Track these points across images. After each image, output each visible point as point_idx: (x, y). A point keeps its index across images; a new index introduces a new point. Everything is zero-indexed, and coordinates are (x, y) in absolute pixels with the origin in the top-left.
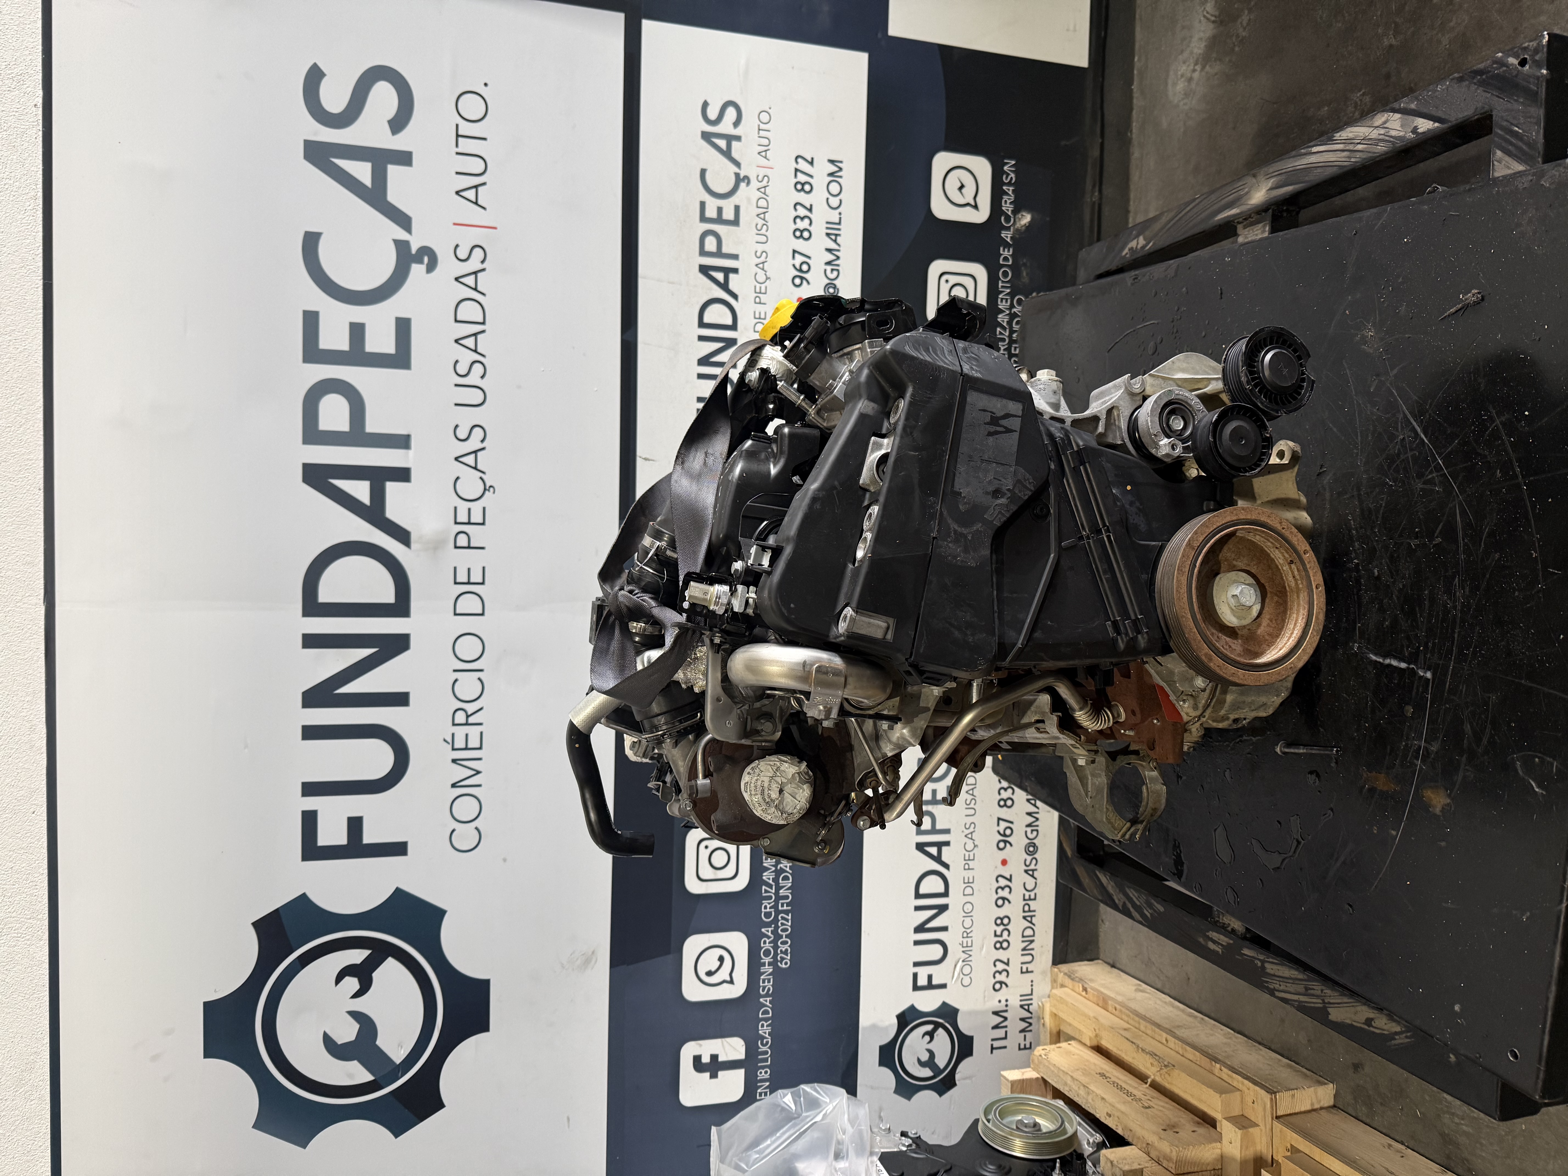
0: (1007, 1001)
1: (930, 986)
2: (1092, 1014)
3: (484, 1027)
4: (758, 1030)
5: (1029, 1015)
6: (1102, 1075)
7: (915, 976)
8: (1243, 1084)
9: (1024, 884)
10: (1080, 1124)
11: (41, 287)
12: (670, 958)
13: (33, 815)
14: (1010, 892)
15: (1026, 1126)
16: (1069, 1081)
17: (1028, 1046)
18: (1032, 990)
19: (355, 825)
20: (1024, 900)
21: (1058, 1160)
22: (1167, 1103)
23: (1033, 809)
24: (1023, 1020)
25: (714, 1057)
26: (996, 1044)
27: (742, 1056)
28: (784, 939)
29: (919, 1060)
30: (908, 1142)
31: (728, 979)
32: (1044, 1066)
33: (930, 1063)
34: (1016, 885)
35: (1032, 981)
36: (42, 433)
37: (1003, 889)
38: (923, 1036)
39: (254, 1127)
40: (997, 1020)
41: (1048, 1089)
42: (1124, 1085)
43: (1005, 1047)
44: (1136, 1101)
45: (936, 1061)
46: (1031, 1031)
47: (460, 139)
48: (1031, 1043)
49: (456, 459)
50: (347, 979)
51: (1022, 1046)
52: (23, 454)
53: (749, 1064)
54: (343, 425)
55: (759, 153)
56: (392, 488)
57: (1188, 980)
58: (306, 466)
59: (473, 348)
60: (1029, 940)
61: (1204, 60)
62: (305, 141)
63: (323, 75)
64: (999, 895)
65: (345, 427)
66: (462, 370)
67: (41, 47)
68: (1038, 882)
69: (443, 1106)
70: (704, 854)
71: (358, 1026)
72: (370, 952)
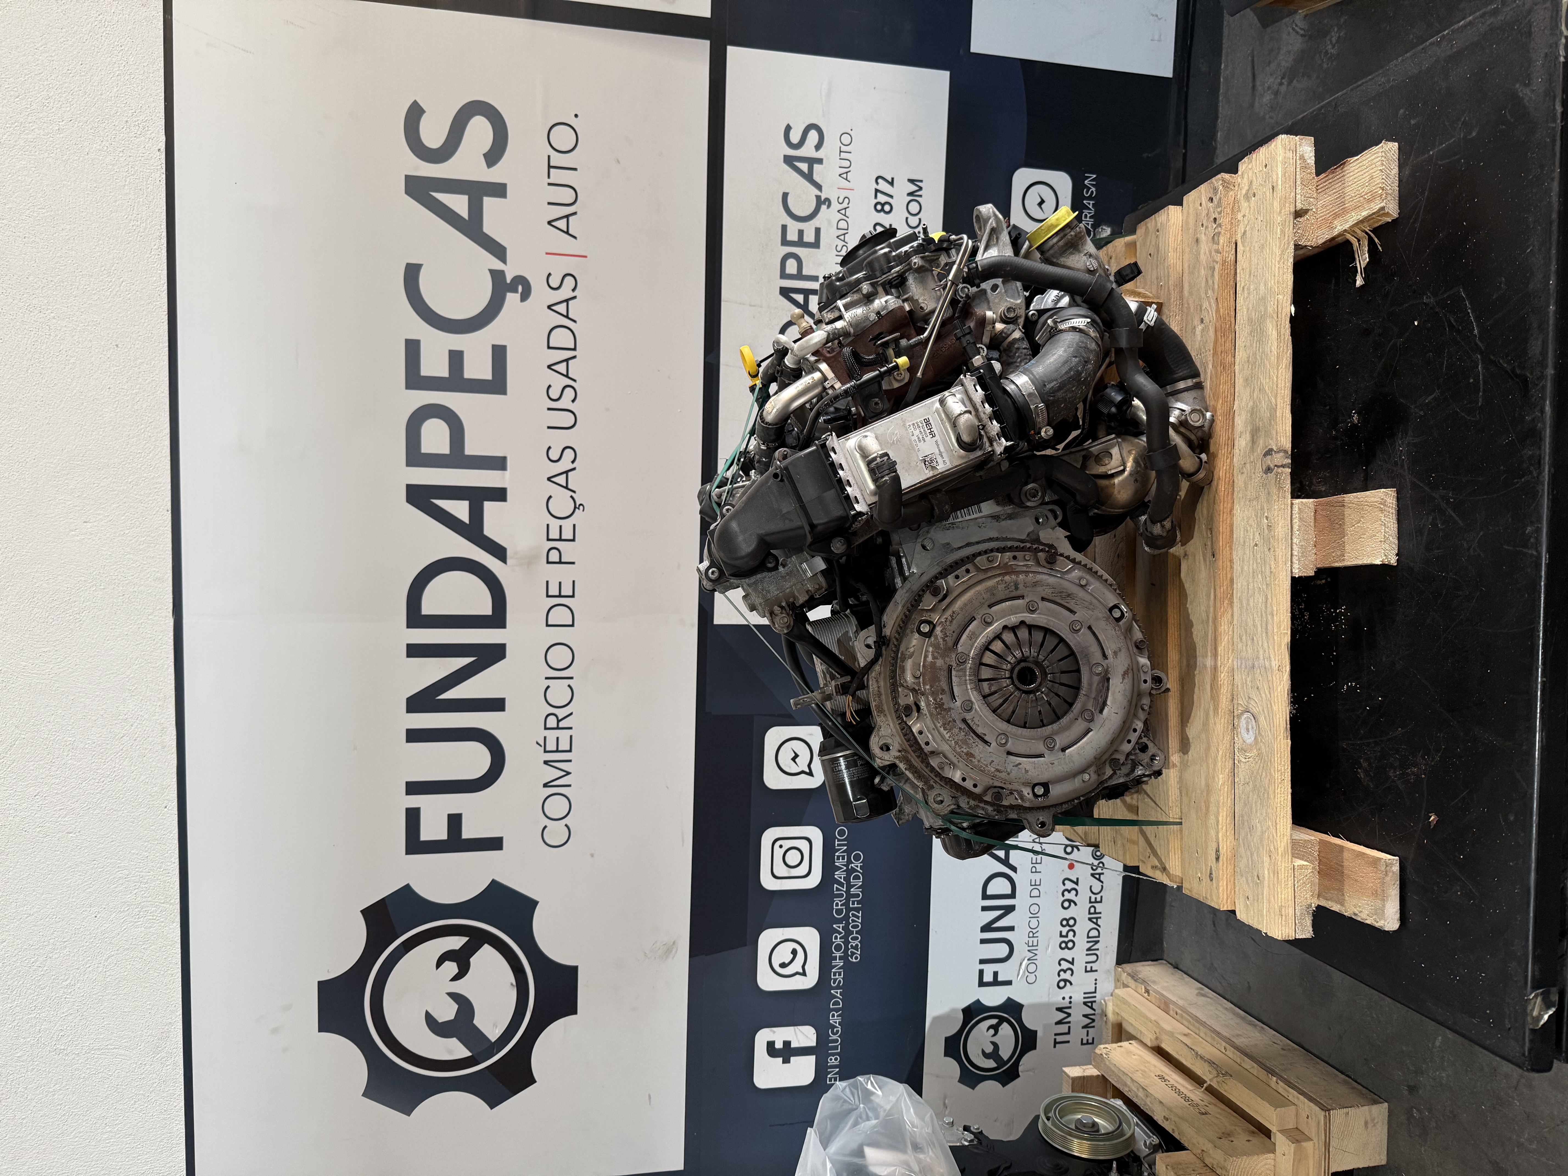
0: (1071, 998)
1: (996, 982)
2: (1153, 1018)
3: (572, 1009)
4: (829, 1020)
5: (1093, 1012)
6: (1162, 1078)
7: (981, 972)
8: (1298, 1098)
9: (1091, 887)
10: (1137, 1125)
12: (746, 950)
13: (166, 809)
14: (1076, 895)
15: (1084, 1125)
16: (1129, 1082)
17: (1090, 1041)
18: (1096, 988)
19: (455, 821)
20: (1090, 902)
21: (1115, 1163)
22: (1223, 1110)
24: (1085, 1016)
25: (787, 1044)
26: (1059, 1039)
27: (813, 1043)
28: (855, 935)
29: (983, 1052)
30: (970, 1136)
31: (801, 971)
32: (1105, 1064)
33: (994, 1054)
34: (1083, 888)
35: (1096, 980)
36: (169, 458)
37: (1069, 891)
38: (988, 1030)
39: (363, 1095)
40: (1061, 1016)
41: (1108, 1085)
42: (1182, 1089)
43: (1068, 1042)
44: (1193, 1106)
45: (1000, 1053)
46: (1094, 1027)
47: (552, 170)
48: (1093, 1038)
49: (549, 479)
50: (447, 963)
51: (1085, 1041)
52: (153, 478)
53: (819, 1051)
54: (444, 448)
55: (840, 175)
56: (490, 508)
57: (1249, 987)
58: (409, 487)
59: (565, 373)
60: (1094, 941)
61: (1291, 74)
62: (406, 176)
63: (422, 111)
64: (1066, 897)
65: (445, 450)
66: (554, 394)
67: (163, 94)
68: (1104, 885)
69: (535, 1081)
70: (779, 853)
71: (457, 1006)
72: (467, 939)
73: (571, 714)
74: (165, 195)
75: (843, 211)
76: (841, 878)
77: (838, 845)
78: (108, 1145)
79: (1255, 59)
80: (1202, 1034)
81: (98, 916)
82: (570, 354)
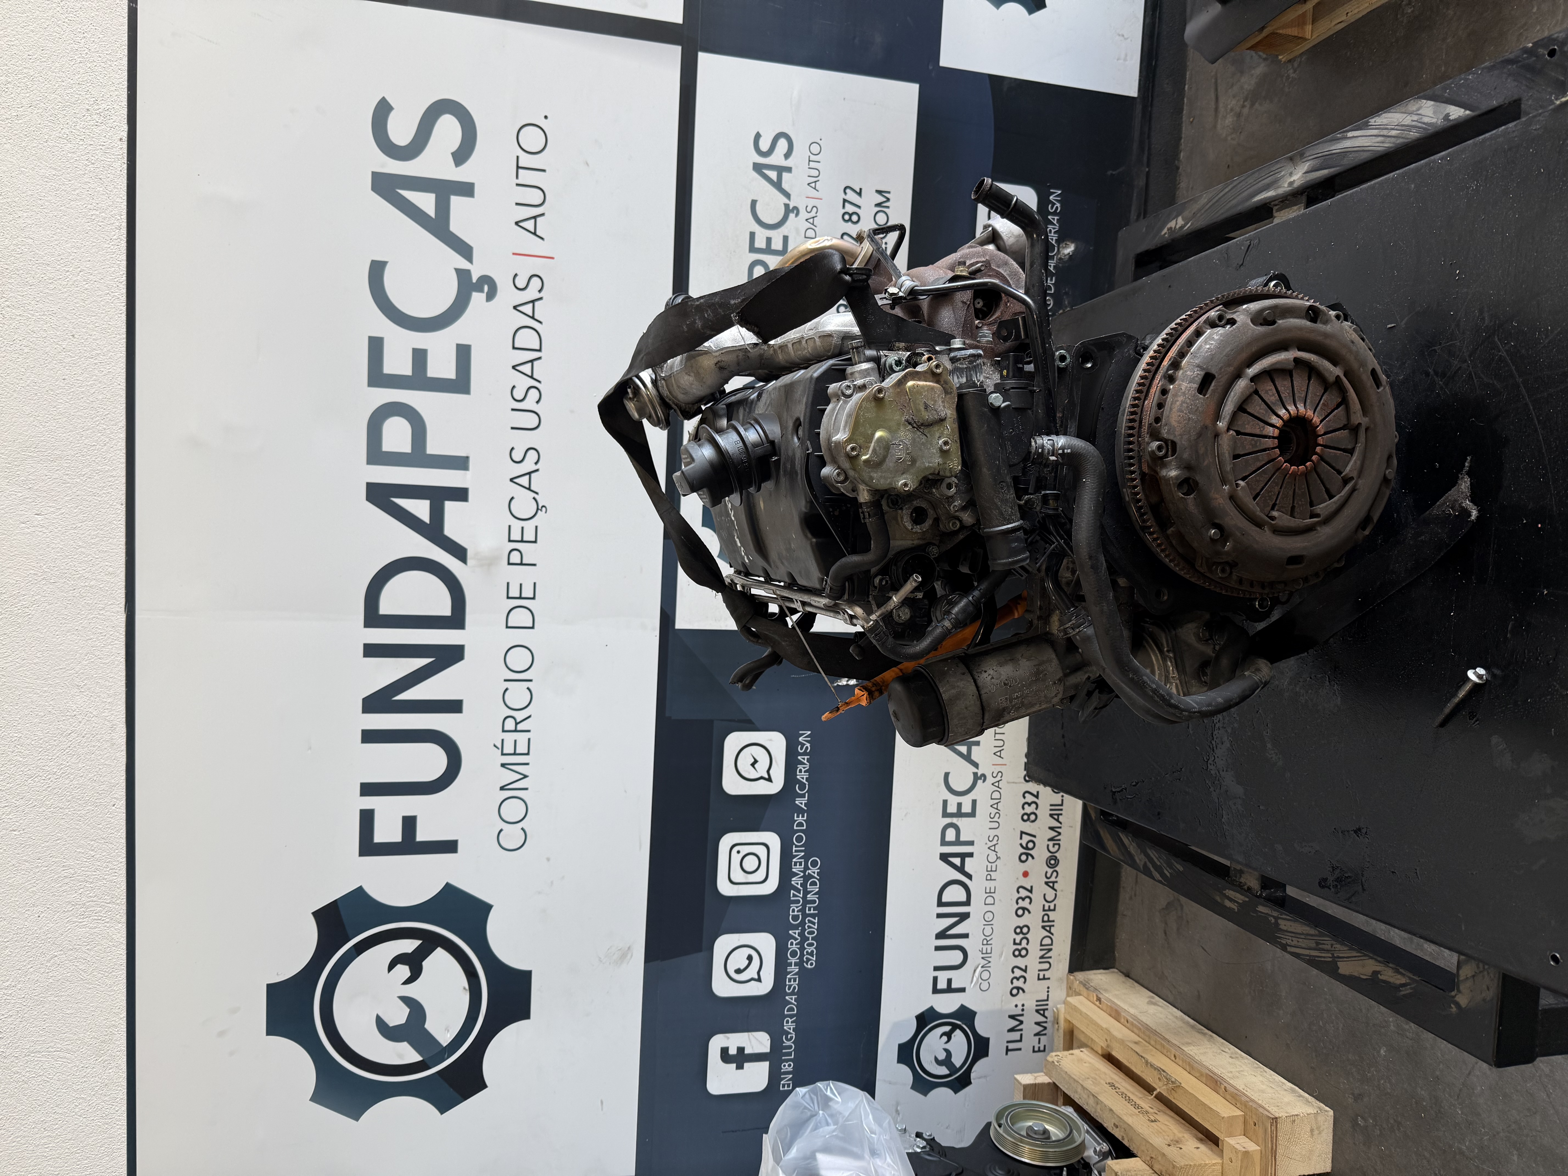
0: (1023, 1005)
1: (949, 989)
2: (1104, 1026)
3: (525, 1014)
4: (784, 1026)
5: (1044, 1020)
7: (935, 979)
9: (1045, 895)
10: (1088, 1132)
12: (701, 956)
13: (114, 808)
14: (1030, 903)
15: (1036, 1132)
16: (1079, 1090)
17: (1042, 1048)
18: (1048, 995)
19: (409, 824)
20: (1044, 910)
21: (1065, 1169)
22: (1172, 1117)
23: (1055, 824)
24: (1038, 1024)
25: (741, 1050)
26: (1011, 1046)
27: (767, 1049)
28: (810, 941)
29: (936, 1059)
30: (922, 1143)
31: (756, 977)
32: (1056, 1072)
33: (947, 1062)
34: (1037, 896)
35: (1048, 988)
36: (124, 451)
37: (1023, 899)
38: (941, 1036)
39: (311, 1100)
40: (1014, 1023)
41: (1059, 1093)
42: (1132, 1097)
43: (1020, 1049)
44: (1142, 1113)
45: (953, 1060)
46: (1045, 1034)
47: (520, 171)
48: (1045, 1046)
49: (511, 480)
50: (399, 966)
51: (1036, 1049)
52: (107, 471)
53: (773, 1057)
54: (405, 446)
55: (808, 184)
56: (451, 507)
57: (1199, 996)
58: (370, 485)
59: (530, 374)
60: (1047, 949)
61: (1253, 97)
62: (373, 173)
63: (390, 108)
64: (1020, 905)
65: (407, 448)
66: (519, 396)
67: (126, 83)
68: (1058, 894)
69: (486, 1087)
70: (736, 858)
71: (409, 1010)
72: (420, 942)
73: (529, 717)
74: (126, 185)
75: (811, 220)
76: (798, 884)
77: (796, 851)
78: (47, 1150)
79: (1219, 81)
80: (1153, 1042)
81: (41, 916)
82: (537, 355)
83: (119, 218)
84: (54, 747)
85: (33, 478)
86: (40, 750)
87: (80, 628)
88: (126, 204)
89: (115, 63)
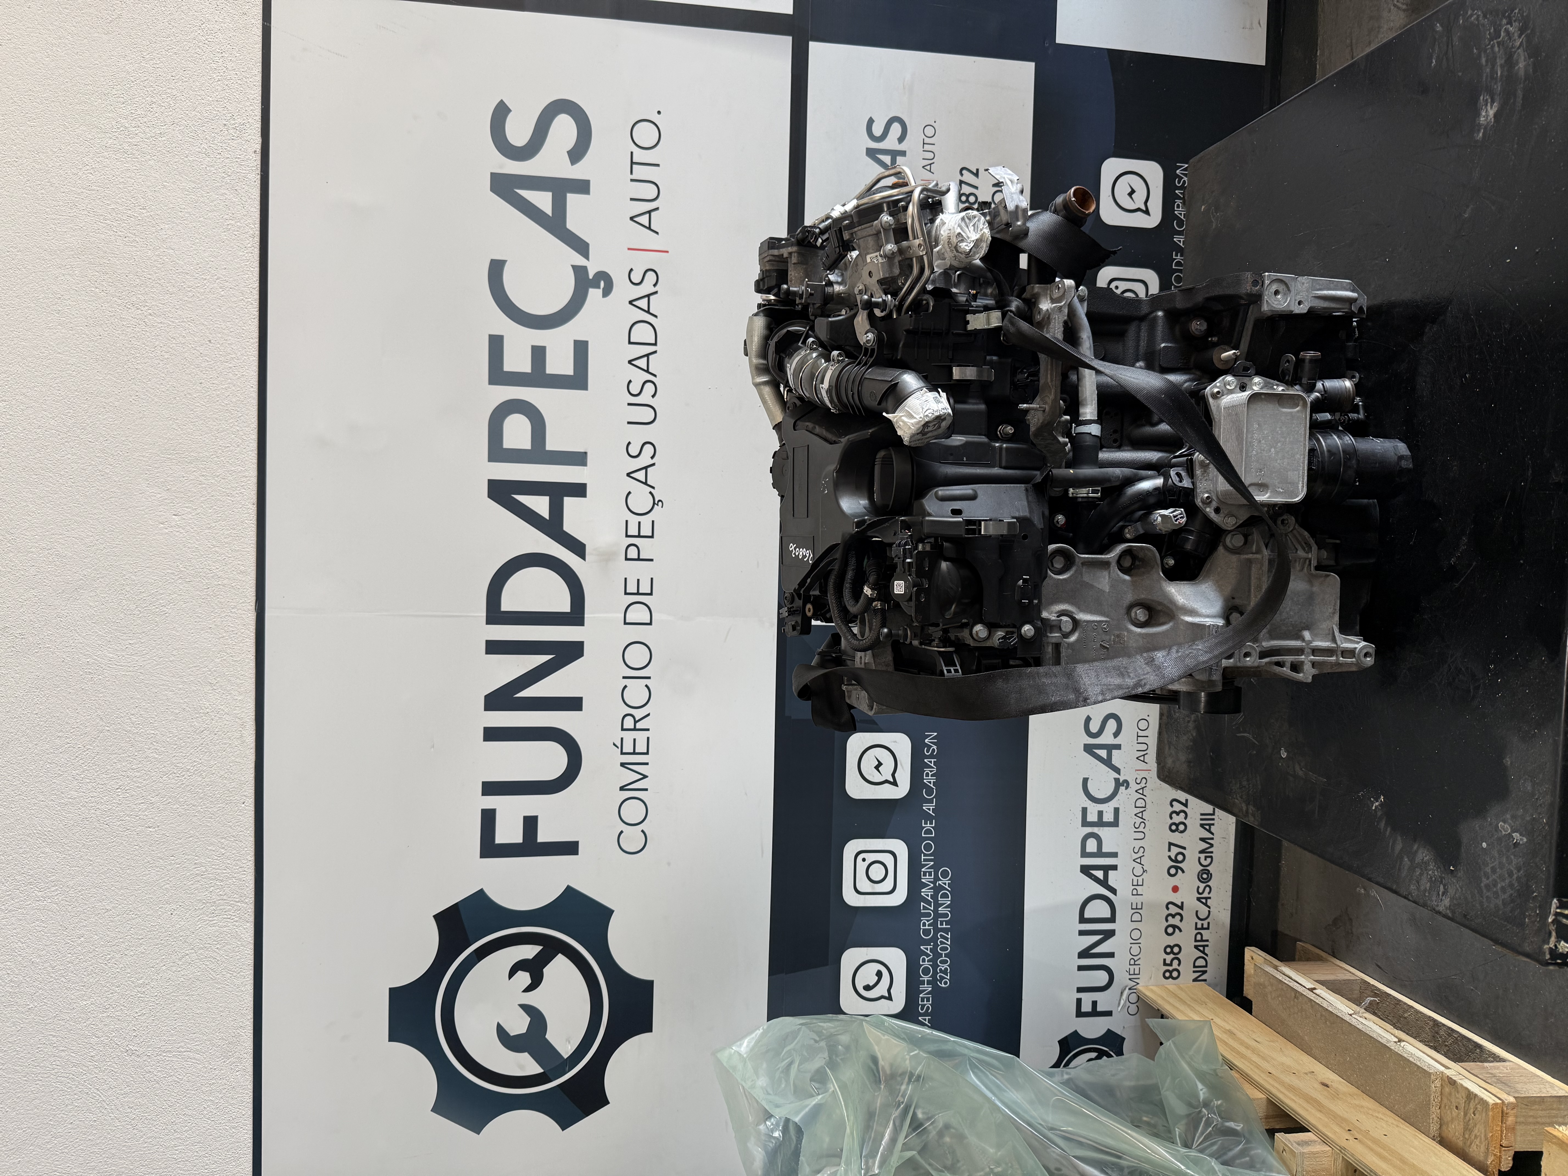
1: (1095, 1012)
3: (647, 1027)
7: (1079, 1001)
9: (1197, 912)
11: (258, 318)
12: (828, 969)
13: (243, 805)
14: (1181, 920)
19: (530, 824)
20: (1196, 928)
23: (1207, 835)
28: (943, 958)
31: (886, 995)
34: (1188, 913)
36: (256, 452)
37: (1173, 916)
39: (432, 1110)
47: (634, 166)
49: (628, 475)
50: (520, 973)
52: (240, 472)
55: (923, 167)
56: (569, 503)
58: (491, 482)
59: (646, 368)
60: (1201, 971)
62: (492, 174)
63: (509, 111)
64: (1169, 923)
65: (525, 444)
66: (635, 389)
67: (260, 98)
68: (1211, 910)
69: (608, 1103)
70: (862, 866)
71: (530, 1019)
72: (541, 947)
73: (648, 715)
74: (259, 195)
76: (928, 895)
77: (925, 860)
79: (1355, 41)
82: (651, 349)
83: (253, 226)
84: (188, 745)
85: (172, 479)
86: (175, 747)
87: (213, 626)
88: (259, 213)
89: (251, 80)
